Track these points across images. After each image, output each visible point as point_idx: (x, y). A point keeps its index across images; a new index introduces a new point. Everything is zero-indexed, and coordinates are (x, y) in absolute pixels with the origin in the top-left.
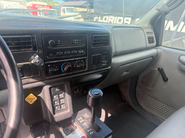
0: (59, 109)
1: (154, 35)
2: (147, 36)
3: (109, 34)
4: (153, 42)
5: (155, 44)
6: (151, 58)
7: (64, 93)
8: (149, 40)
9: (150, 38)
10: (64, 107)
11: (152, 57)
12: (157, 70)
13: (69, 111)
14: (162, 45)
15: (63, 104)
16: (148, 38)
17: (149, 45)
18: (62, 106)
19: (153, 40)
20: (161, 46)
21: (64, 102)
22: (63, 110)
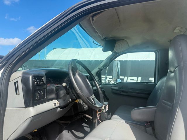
1: (99, 79)
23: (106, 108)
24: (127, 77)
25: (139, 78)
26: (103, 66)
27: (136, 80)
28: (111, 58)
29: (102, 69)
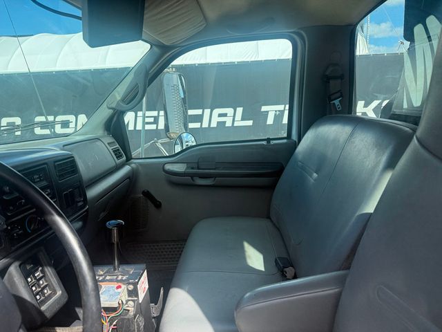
0: (43, 298)
1: (118, 146)
2: (110, 149)
3: (73, 157)
4: (121, 156)
5: (124, 158)
6: (128, 180)
7: (40, 268)
8: (116, 155)
9: (116, 151)
10: (49, 292)
11: (129, 178)
12: (142, 195)
13: (59, 293)
14: (133, 156)
15: (46, 286)
16: (114, 151)
17: (118, 161)
18: (46, 291)
19: (120, 153)
20: (132, 159)
21: (45, 284)
22: (50, 297)
23: (137, 295)
24: (209, 110)
25: (238, 109)
26: (123, 100)
27: (232, 115)
28: (148, 66)
29: (123, 109)
